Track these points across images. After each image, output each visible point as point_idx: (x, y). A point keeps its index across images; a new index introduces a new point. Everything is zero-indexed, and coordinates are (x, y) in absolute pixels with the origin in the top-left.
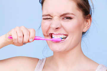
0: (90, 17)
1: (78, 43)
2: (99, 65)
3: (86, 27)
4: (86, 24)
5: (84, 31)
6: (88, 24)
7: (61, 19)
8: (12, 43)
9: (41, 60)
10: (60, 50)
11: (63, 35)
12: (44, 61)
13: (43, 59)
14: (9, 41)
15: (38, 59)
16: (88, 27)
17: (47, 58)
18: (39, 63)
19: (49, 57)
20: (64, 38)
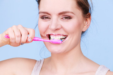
0: (89, 16)
1: (78, 43)
2: (100, 66)
3: (86, 26)
4: (86, 23)
5: (84, 30)
6: (88, 23)
7: (60, 18)
8: (9, 43)
9: (39, 61)
10: (60, 52)
11: (62, 36)
12: (42, 62)
13: (41, 61)
14: (6, 40)
15: (36, 61)
16: (88, 26)
17: (45, 59)
18: (36, 65)
19: (47, 58)
20: (63, 39)
